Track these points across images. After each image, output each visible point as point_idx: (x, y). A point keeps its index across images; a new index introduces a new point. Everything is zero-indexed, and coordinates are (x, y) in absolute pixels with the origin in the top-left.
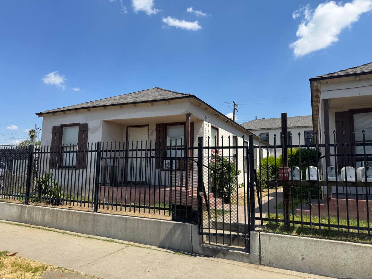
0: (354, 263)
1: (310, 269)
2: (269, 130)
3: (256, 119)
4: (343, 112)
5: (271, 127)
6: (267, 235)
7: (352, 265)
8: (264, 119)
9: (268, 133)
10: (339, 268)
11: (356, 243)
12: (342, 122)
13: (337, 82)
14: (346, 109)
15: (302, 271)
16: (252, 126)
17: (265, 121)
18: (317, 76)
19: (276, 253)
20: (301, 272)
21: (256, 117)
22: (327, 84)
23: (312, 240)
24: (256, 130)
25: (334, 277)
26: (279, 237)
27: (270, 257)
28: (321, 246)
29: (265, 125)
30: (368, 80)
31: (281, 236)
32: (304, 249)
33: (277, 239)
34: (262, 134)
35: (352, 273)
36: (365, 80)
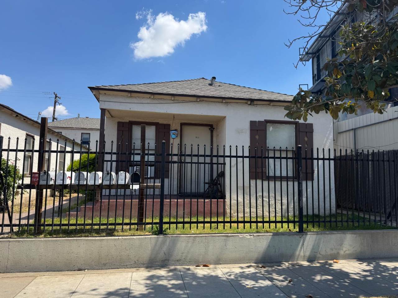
0: (85, 255)
1: (47, 267)
2: (91, 131)
3: (79, 116)
4: (124, 122)
5: (93, 128)
6: (6, 241)
7: (83, 257)
8: (88, 118)
9: (90, 134)
10: (72, 261)
11: (89, 237)
12: (123, 131)
13: (114, 95)
14: (127, 120)
15: (39, 271)
16: (73, 125)
17: (89, 120)
18: (96, 86)
19: (14, 259)
20: (37, 272)
21: (79, 114)
22: (105, 95)
23: (52, 240)
24: (76, 129)
25: (67, 271)
26: (19, 241)
27: (8, 263)
28: (59, 244)
29: (87, 125)
30: (137, 98)
31: (21, 241)
32: (43, 250)
33: (17, 244)
34: (83, 134)
35: (82, 264)
36: (135, 97)
